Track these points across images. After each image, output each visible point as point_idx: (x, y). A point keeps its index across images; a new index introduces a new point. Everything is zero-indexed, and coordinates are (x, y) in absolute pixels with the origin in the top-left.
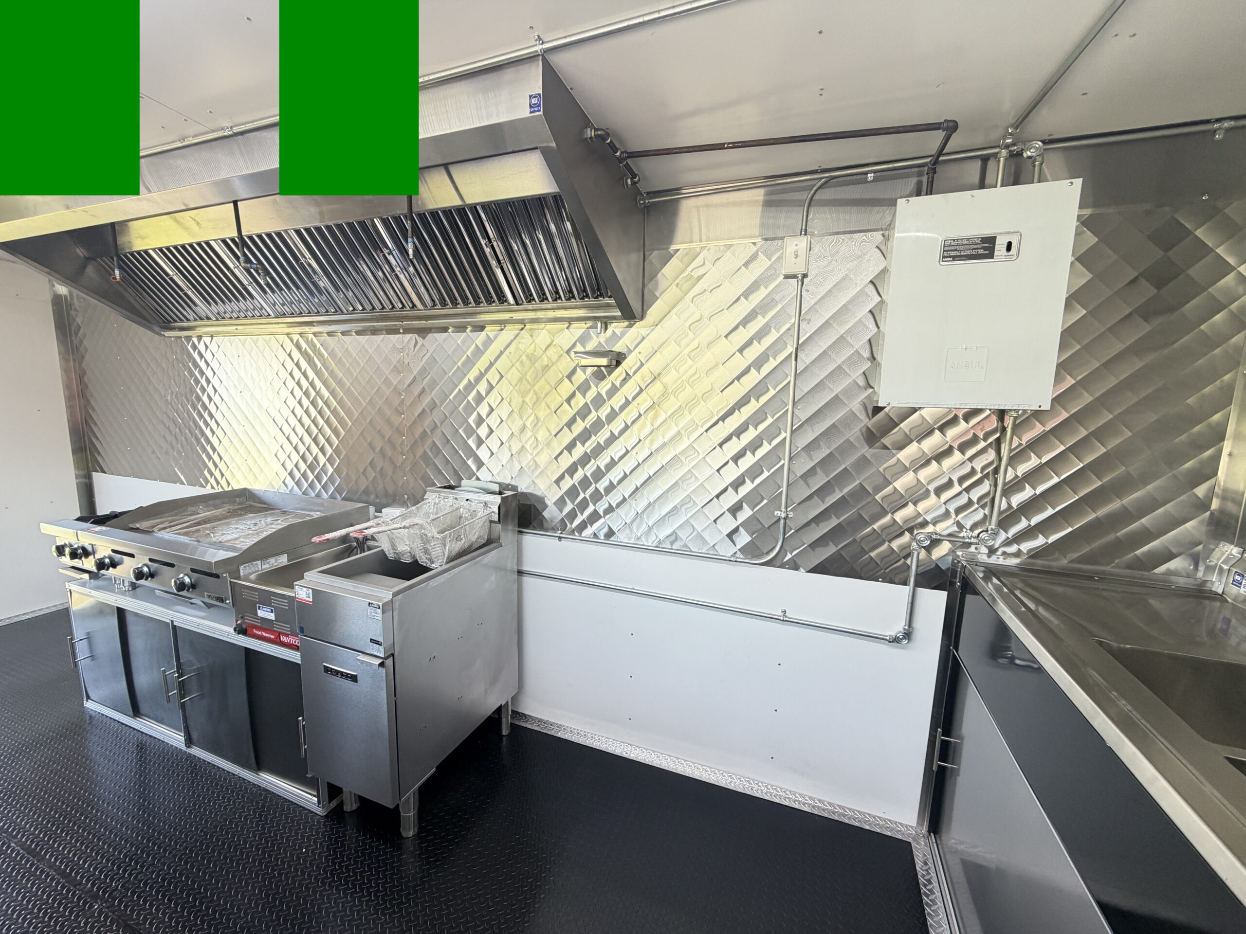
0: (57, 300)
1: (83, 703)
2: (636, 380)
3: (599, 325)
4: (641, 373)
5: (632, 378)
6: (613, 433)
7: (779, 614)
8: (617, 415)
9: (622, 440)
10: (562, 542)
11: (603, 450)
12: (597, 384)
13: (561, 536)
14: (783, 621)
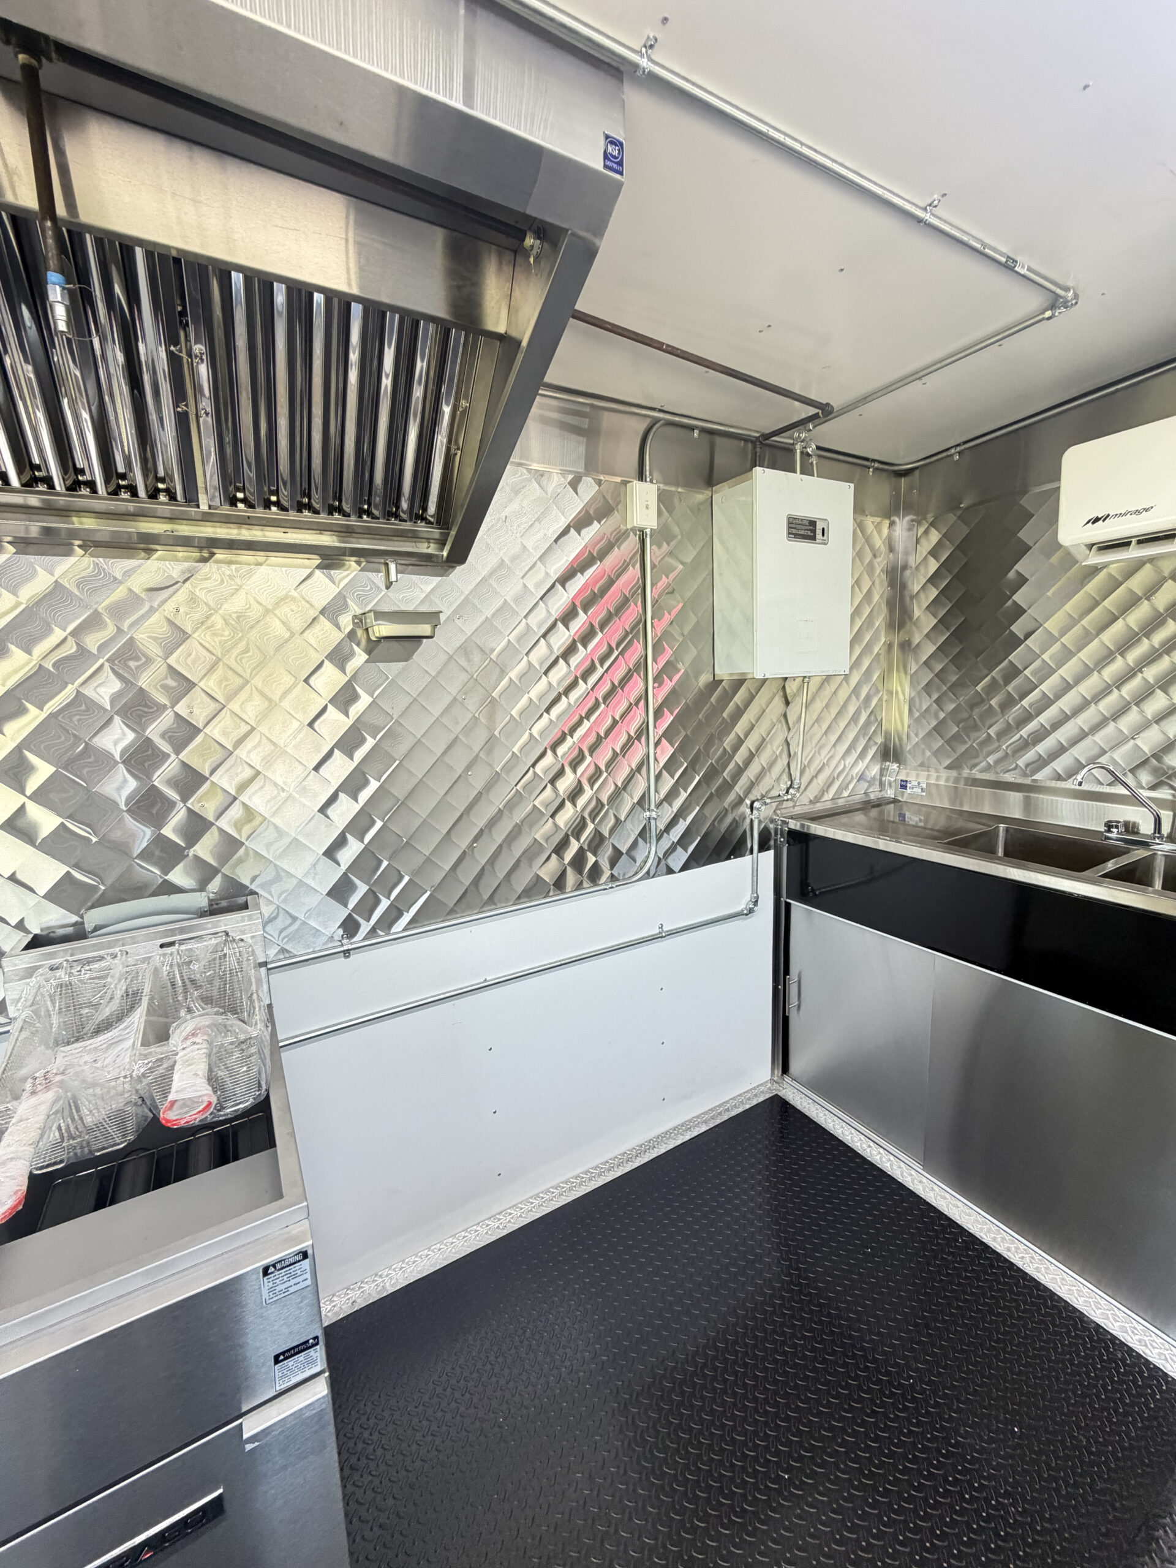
2: (459, 661)
3: (392, 567)
4: (464, 649)
5: (451, 657)
6: (429, 748)
7: (657, 931)
8: (435, 719)
9: (447, 759)
10: (353, 956)
11: (415, 781)
12: (392, 669)
13: (350, 947)
14: (662, 937)
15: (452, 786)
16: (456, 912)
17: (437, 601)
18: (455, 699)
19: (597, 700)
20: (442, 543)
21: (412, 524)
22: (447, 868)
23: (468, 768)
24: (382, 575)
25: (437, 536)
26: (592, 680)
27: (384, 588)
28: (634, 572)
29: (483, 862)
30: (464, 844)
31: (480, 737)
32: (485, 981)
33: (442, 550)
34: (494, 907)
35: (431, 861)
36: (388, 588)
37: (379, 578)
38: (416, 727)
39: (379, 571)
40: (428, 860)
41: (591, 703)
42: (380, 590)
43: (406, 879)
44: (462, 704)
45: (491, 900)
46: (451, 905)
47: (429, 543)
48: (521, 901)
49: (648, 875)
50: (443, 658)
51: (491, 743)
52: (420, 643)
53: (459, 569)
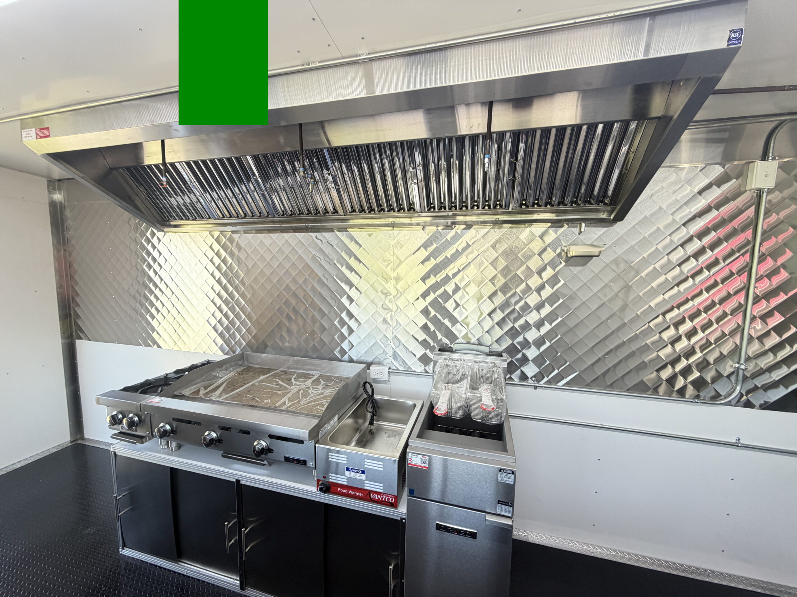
0: (53, 205)
1: (119, 551)
2: (611, 267)
3: (583, 225)
4: (616, 261)
5: (608, 265)
6: (589, 307)
7: (734, 441)
8: (593, 293)
9: (597, 313)
10: (538, 390)
11: (580, 320)
12: (576, 270)
13: (537, 385)
14: (738, 446)
15: (599, 325)
16: (591, 386)
17: (604, 239)
18: (606, 285)
19: (716, 281)
20: (611, 212)
21: (596, 205)
22: (589, 363)
23: (608, 319)
24: (578, 229)
25: (609, 209)
26: (713, 271)
27: (577, 234)
28: (751, 211)
29: (610, 366)
30: (600, 355)
31: (619, 304)
32: (602, 424)
33: (610, 215)
34: (612, 390)
35: (581, 358)
36: (579, 234)
37: (576, 230)
38: (584, 296)
39: (577, 227)
40: (580, 358)
41: (711, 282)
42: (576, 235)
43: (568, 363)
44: (610, 287)
45: (611, 386)
46: (589, 381)
47: (604, 212)
48: (630, 391)
49: (729, 404)
50: (603, 265)
51: (624, 307)
52: (592, 258)
53: (619, 223)
